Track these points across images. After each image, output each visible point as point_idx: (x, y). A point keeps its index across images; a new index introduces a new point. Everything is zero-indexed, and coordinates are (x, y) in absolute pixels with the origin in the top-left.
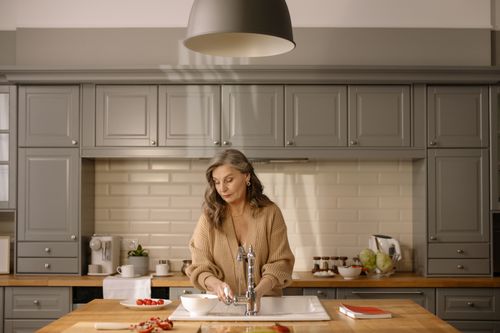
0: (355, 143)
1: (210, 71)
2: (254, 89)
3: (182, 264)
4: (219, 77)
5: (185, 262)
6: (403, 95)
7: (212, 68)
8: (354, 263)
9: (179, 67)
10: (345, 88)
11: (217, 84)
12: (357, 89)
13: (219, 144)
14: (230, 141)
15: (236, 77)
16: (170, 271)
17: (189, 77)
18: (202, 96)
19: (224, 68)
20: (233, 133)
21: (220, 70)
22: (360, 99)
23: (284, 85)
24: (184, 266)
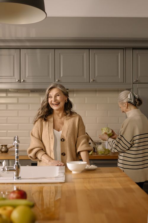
0: (94, 81)
5: (2, 146)
6: (120, 54)
10: (88, 50)
12: (95, 51)
14: (25, 80)
20: (27, 75)
22: (96, 56)
23: (55, 49)
24: (2, 148)
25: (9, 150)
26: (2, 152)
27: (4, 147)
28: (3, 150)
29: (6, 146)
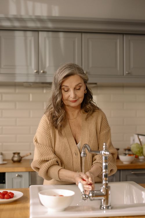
1: (32, 20)
2: (61, 35)
3: (12, 155)
4: (39, 25)
5: (14, 154)
7: (33, 17)
8: (125, 152)
9: (10, 16)
10: (122, 36)
11: (36, 31)
12: (130, 37)
13: (38, 72)
14: (45, 70)
15: (50, 25)
16: (4, 160)
17: (17, 24)
18: (26, 40)
19: (42, 18)
20: (47, 65)
21: (39, 19)
23: (82, 32)
24: (13, 157)
25: (23, 159)
26: (14, 162)
27: (16, 155)
28: (16, 159)
29: (19, 154)
